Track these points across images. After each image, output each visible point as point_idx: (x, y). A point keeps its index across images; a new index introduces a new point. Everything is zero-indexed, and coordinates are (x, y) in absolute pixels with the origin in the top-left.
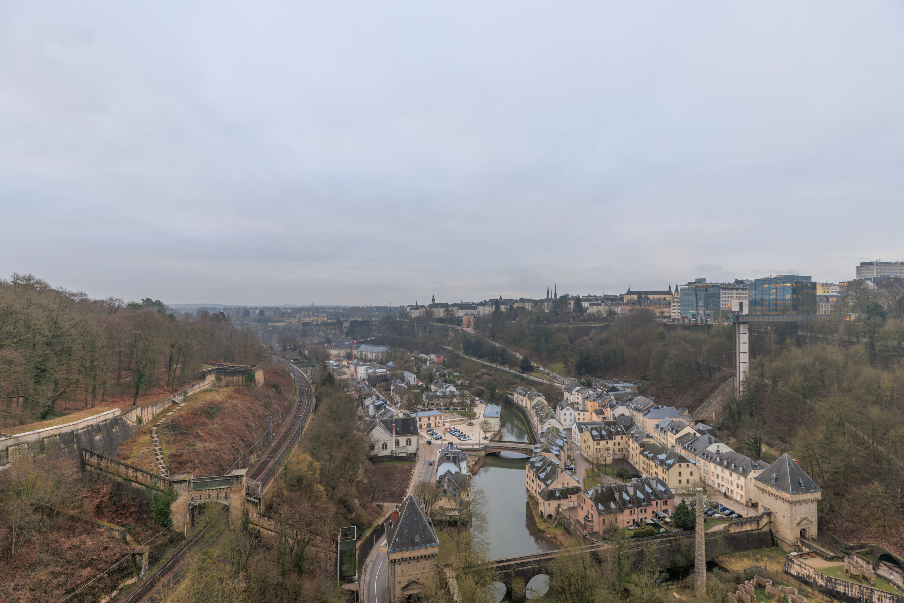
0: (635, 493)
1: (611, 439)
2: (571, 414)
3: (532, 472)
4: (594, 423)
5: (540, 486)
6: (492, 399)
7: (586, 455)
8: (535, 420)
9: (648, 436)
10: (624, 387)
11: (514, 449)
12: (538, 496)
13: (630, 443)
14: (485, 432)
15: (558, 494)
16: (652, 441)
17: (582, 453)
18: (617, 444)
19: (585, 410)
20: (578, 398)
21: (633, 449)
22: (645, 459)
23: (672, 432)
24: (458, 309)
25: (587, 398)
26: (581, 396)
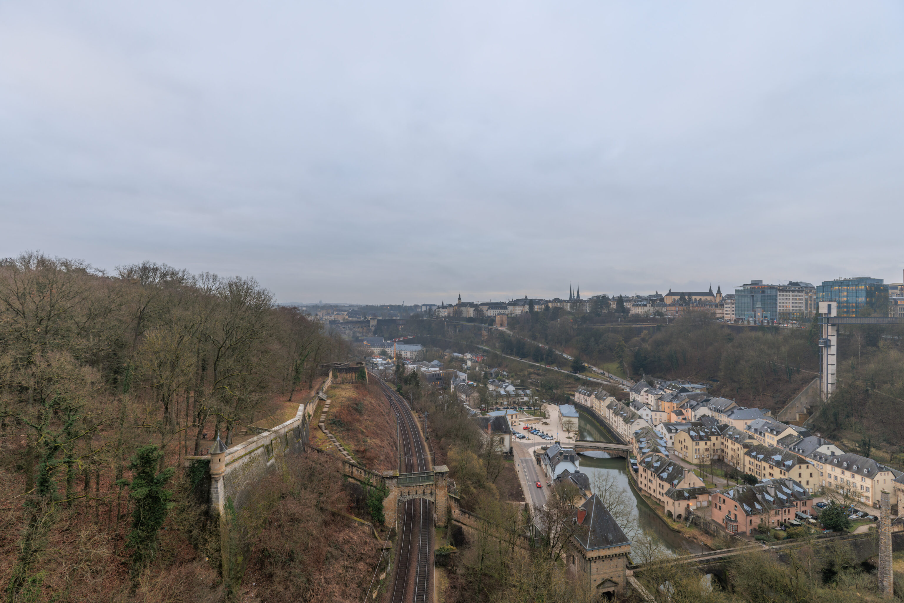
2: (647, 415)
10: (693, 388)
13: (729, 444)
14: (567, 431)
16: (755, 442)
19: (660, 411)
21: (734, 450)
22: (752, 460)
23: (771, 433)
24: (489, 309)
25: (661, 399)
26: (653, 396)
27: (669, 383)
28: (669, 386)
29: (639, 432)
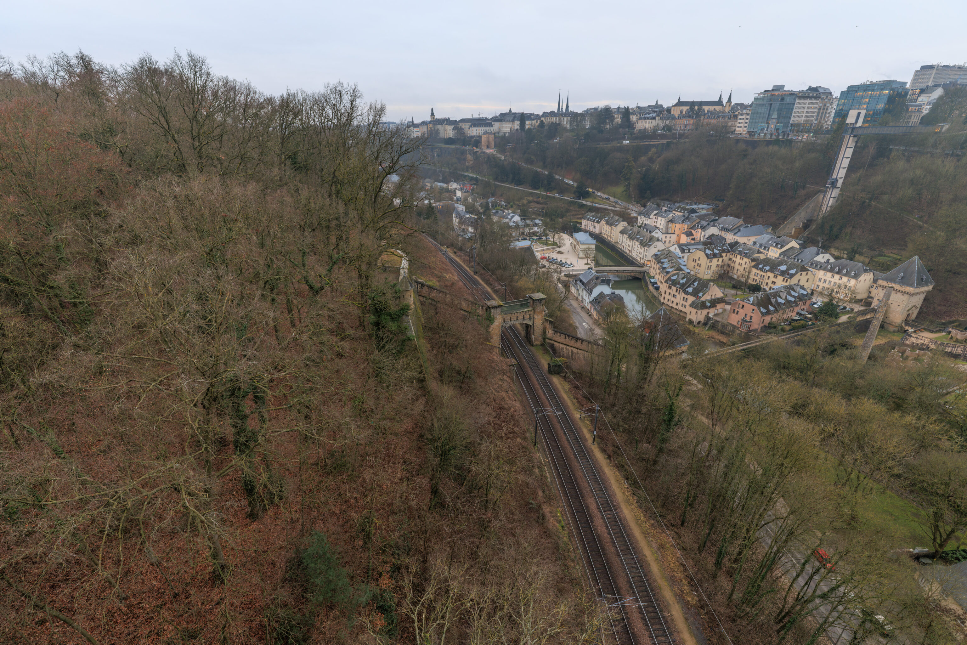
1: (721, 256)
9: (759, 252)
13: (737, 259)
15: (709, 304)
16: (761, 256)
18: (723, 261)
21: (741, 264)
22: (759, 271)
23: (776, 247)
24: (471, 126)
25: (671, 221)
26: (663, 219)
27: (677, 205)
28: (678, 208)
29: (659, 253)
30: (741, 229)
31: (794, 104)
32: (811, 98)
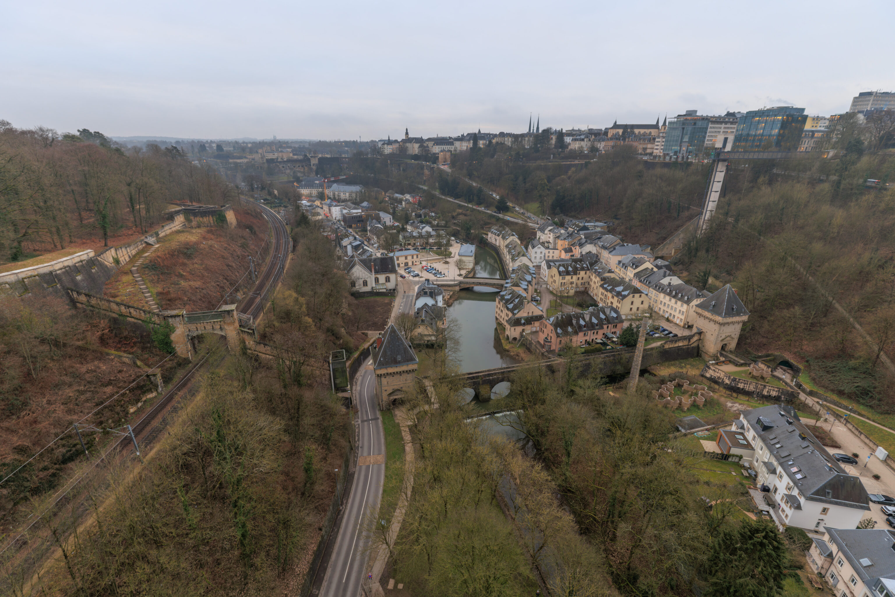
0: (591, 319)
1: (575, 274)
2: (541, 252)
3: (501, 303)
4: (563, 260)
5: (507, 315)
6: (467, 239)
7: (551, 289)
8: (507, 258)
9: (610, 271)
10: (595, 226)
11: (486, 284)
12: (505, 323)
13: (593, 278)
14: (460, 269)
15: (523, 321)
16: (612, 275)
17: (548, 287)
18: (580, 278)
19: (555, 249)
20: (549, 237)
21: (595, 283)
22: (603, 291)
23: (632, 267)
24: (434, 145)
25: (558, 237)
26: (553, 235)
27: (575, 222)
30: (617, 248)
31: (707, 128)
32: (726, 123)
